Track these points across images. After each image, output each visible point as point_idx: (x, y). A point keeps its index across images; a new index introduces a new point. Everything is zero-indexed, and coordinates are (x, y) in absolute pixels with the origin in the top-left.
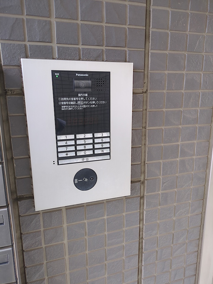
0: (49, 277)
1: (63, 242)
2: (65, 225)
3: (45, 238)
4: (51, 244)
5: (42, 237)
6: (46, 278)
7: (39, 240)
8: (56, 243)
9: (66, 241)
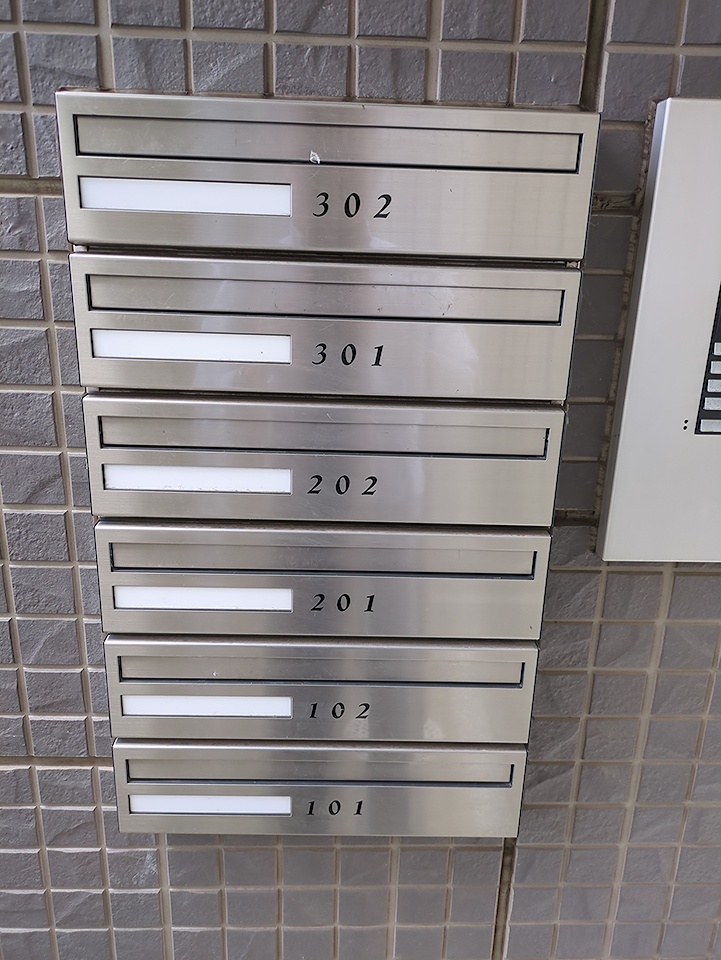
0: (585, 763)
1: (645, 669)
2: (661, 622)
3: (601, 646)
4: (612, 669)
5: (592, 641)
6: (578, 761)
7: (582, 649)
8: (625, 669)
9: (652, 670)
